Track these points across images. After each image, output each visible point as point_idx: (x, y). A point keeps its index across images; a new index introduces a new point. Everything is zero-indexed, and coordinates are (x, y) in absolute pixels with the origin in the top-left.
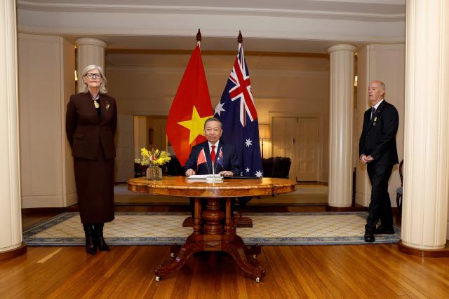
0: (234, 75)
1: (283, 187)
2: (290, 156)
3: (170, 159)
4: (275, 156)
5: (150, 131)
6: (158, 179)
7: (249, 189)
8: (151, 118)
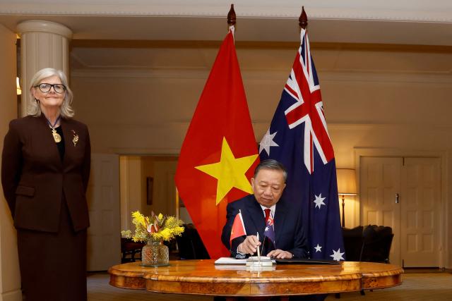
0: (294, 84)
1: (380, 278)
2: (391, 223)
3: (182, 229)
4: (365, 224)
5: (149, 182)
6: (161, 265)
7: (321, 282)
8: (149, 160)
